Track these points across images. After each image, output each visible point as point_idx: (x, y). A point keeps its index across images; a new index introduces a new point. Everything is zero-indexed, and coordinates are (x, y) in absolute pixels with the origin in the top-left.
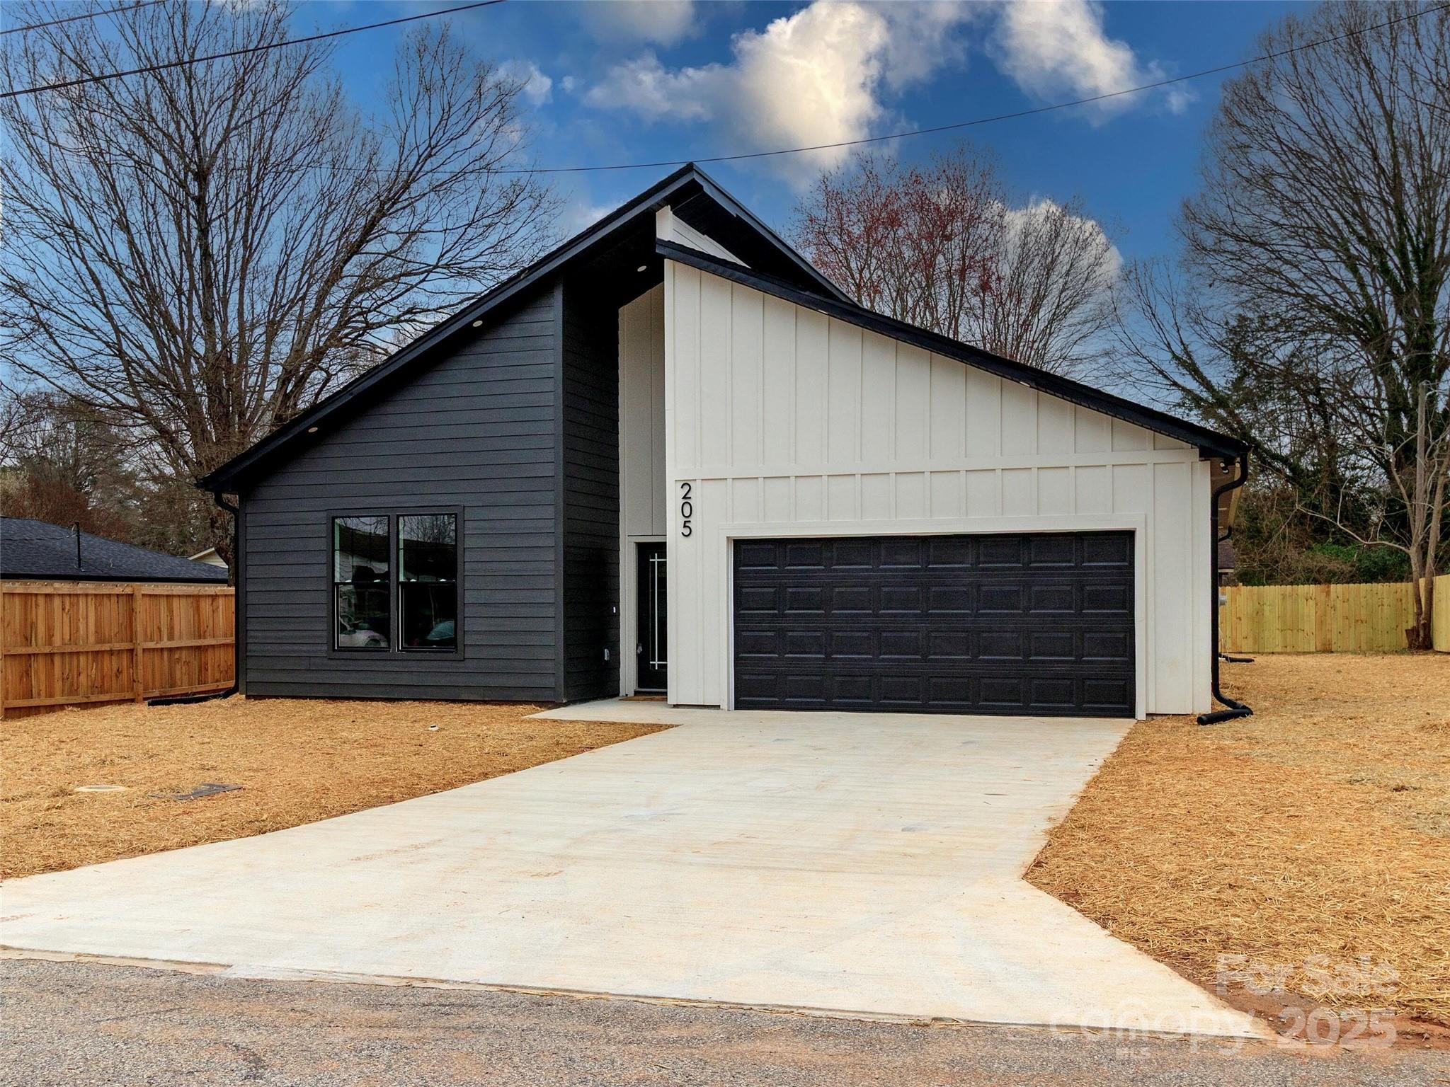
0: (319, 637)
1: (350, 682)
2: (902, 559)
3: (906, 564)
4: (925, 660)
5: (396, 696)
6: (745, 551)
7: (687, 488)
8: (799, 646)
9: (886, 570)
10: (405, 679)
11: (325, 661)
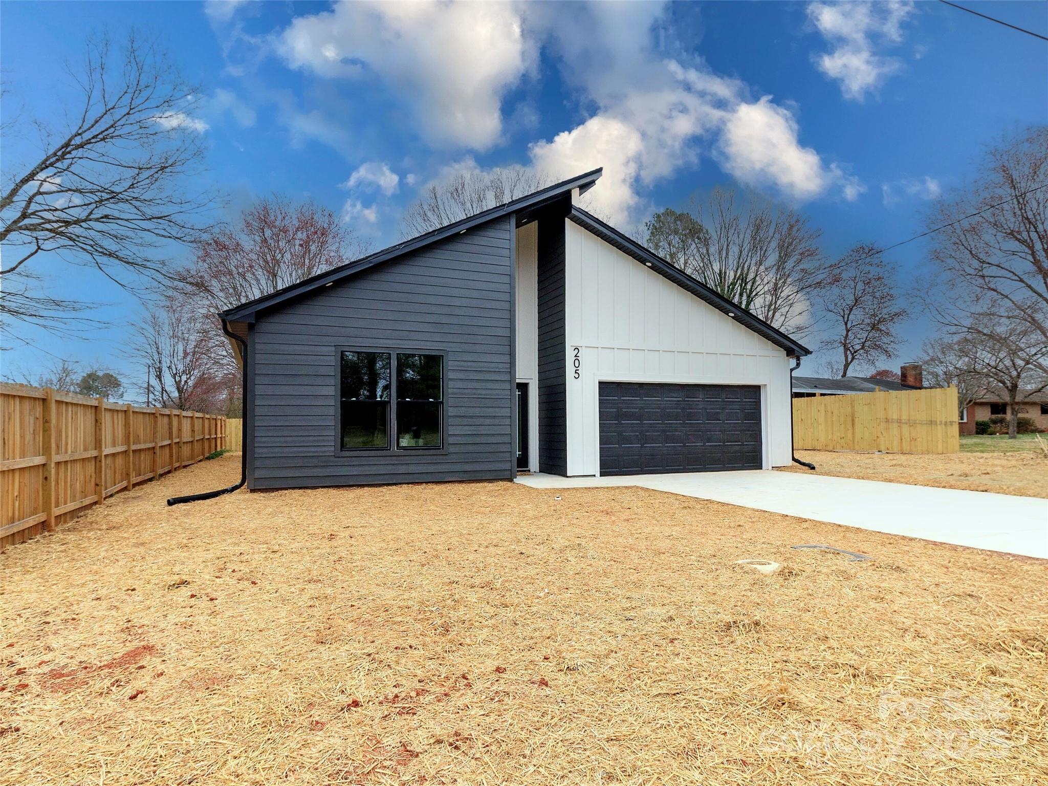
0: (328, 441)
1: (354, 473)
2: (675, 395)
3: (676, 397)
4: (684, 446)
5: (394, 482)
6: (605, 387)
7: (577, 351)
8: (628, 440)
9: (667, 401)
10: (402, 469)
11: (333, 459)
